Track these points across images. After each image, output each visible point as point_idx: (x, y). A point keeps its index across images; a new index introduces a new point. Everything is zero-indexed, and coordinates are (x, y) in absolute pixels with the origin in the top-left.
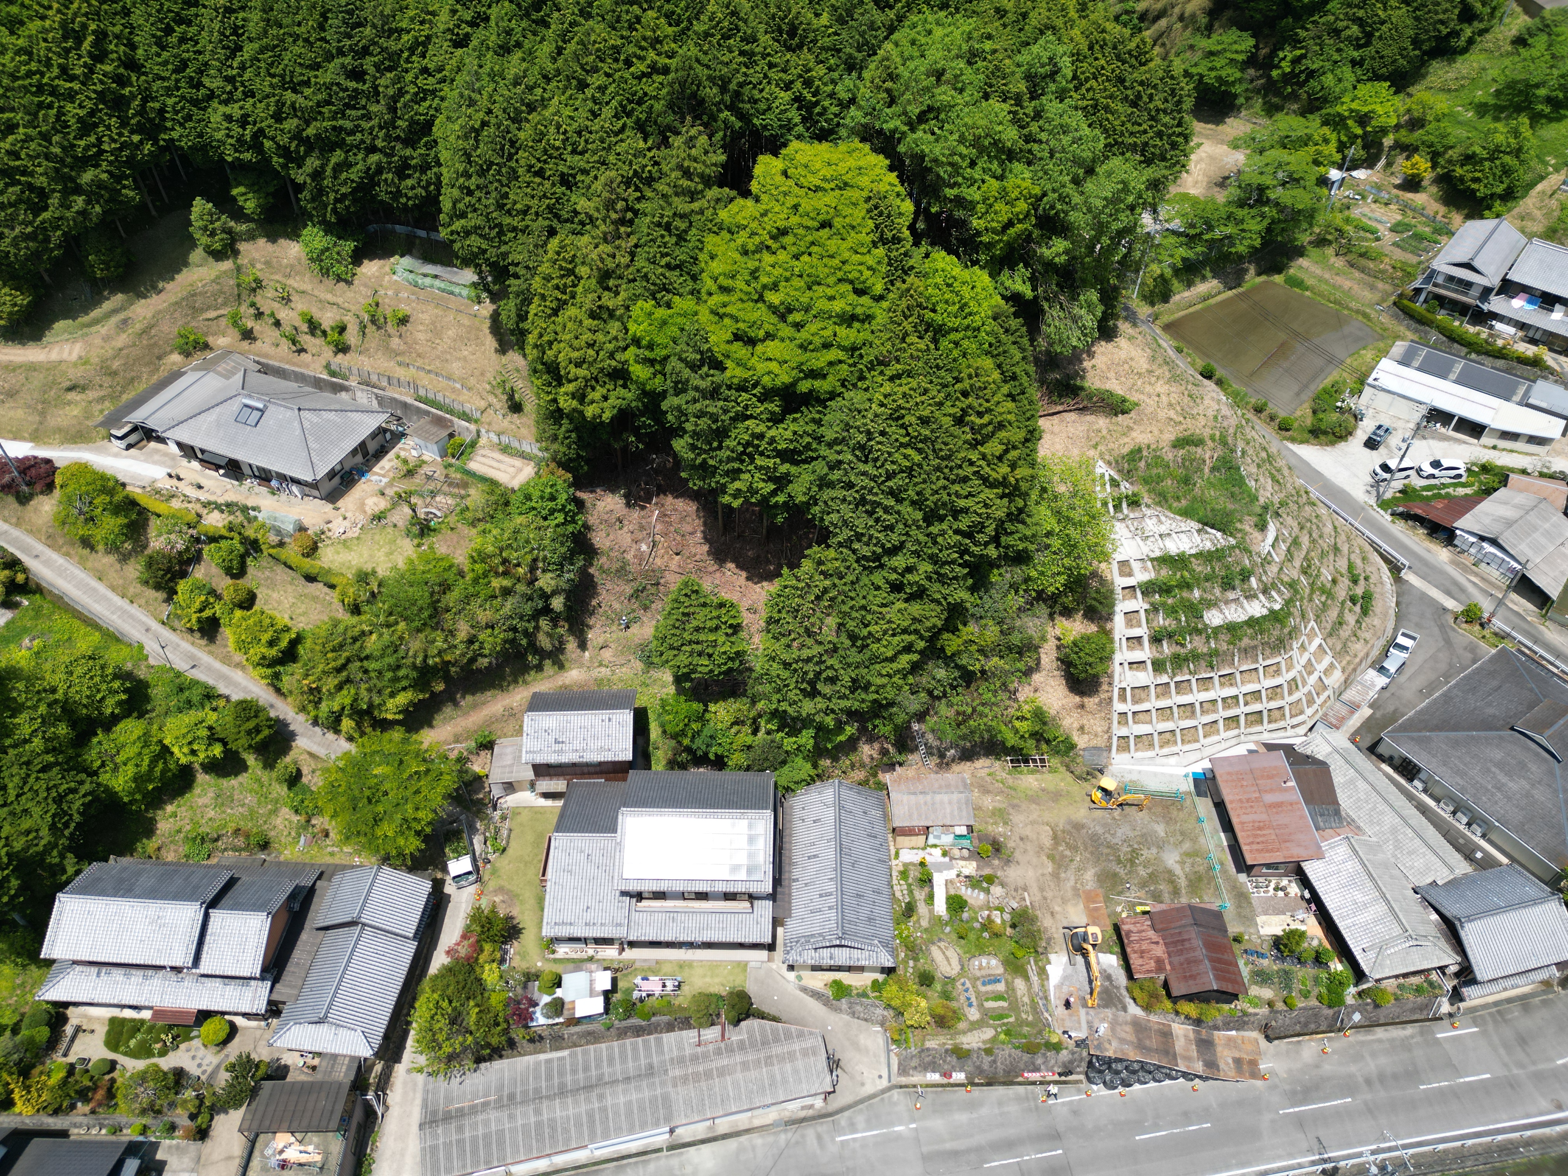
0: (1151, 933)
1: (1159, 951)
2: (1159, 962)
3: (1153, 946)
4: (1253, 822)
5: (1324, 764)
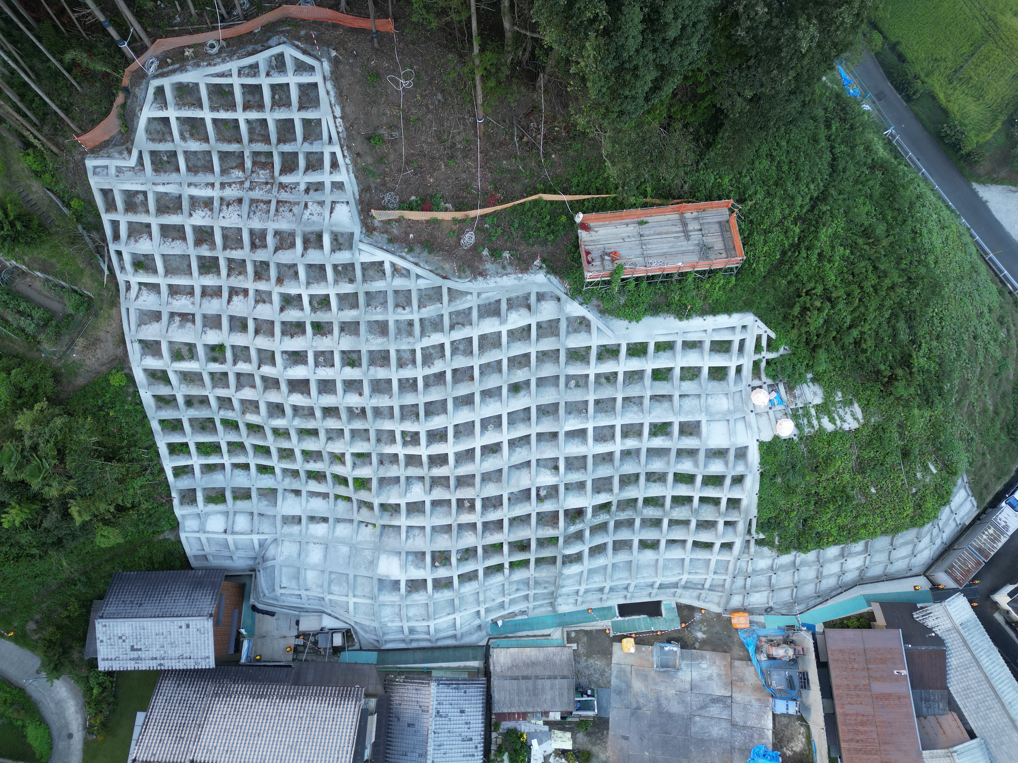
4: (857, 715)
5: (940, 642)
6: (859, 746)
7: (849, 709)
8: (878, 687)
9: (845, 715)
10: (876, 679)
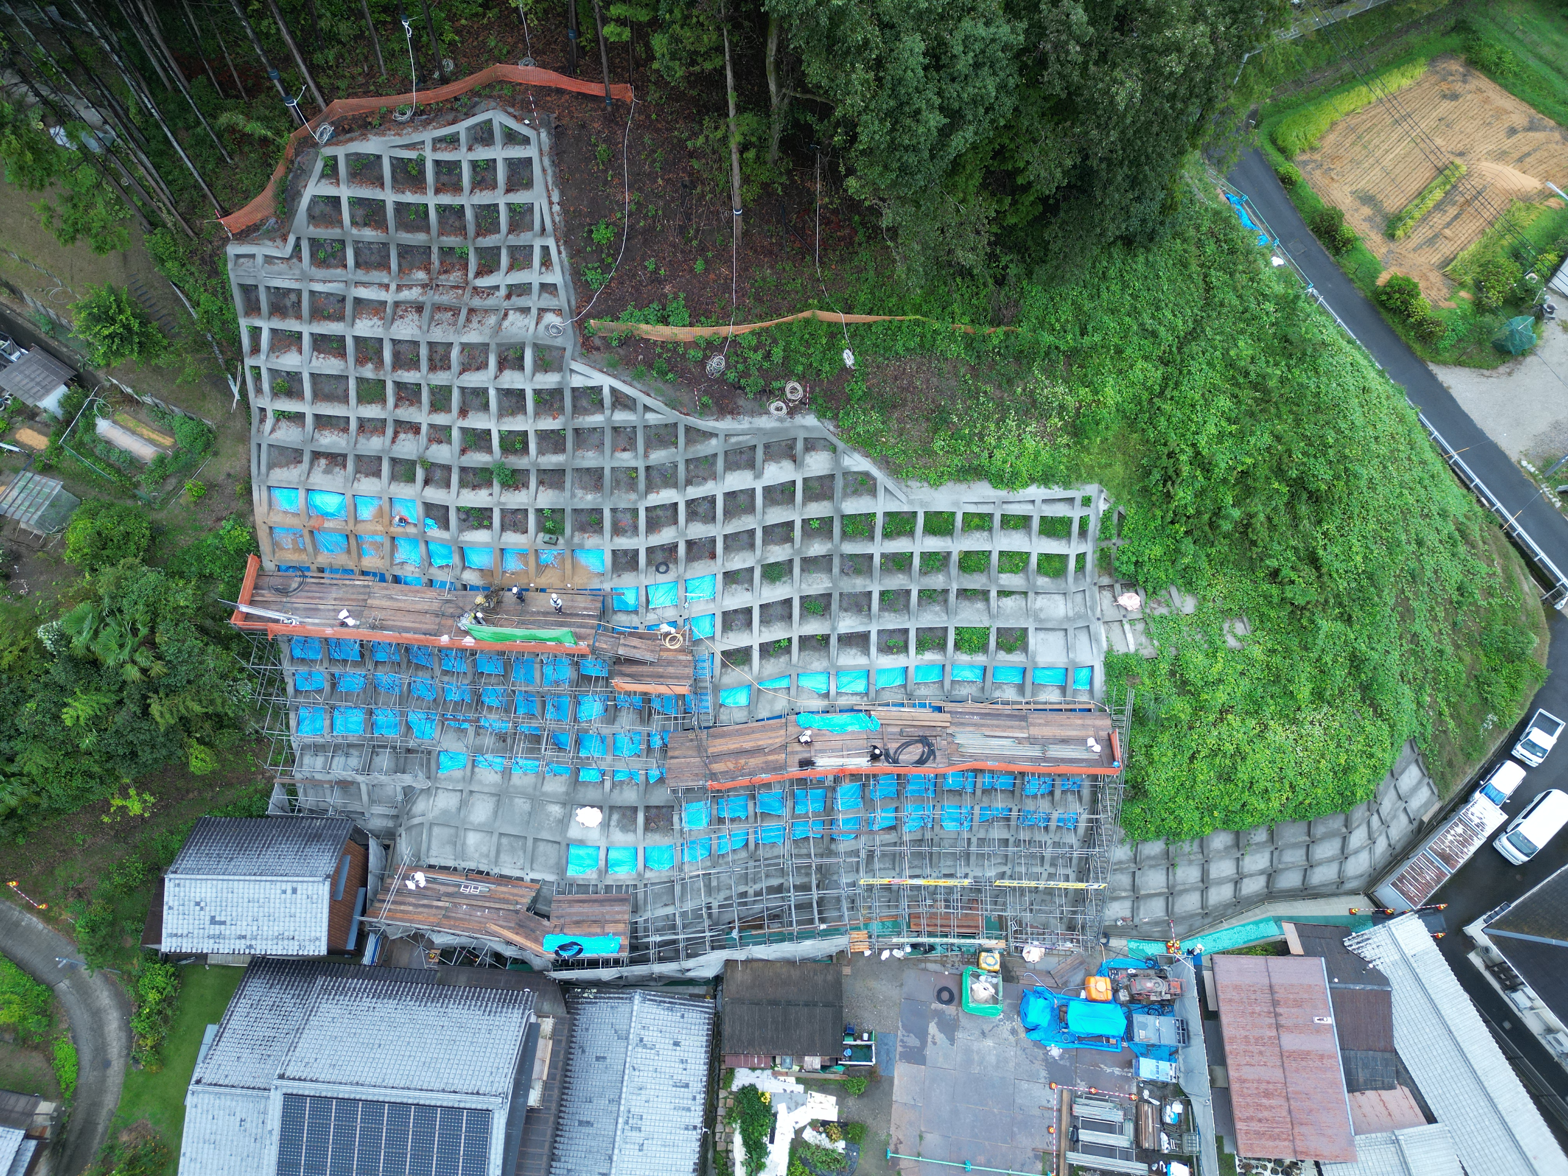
4: (1259, 1081)
5: (1383, 980)
6: (1261, 1127)
7: (1248, 1073)
8: (1291, 1042)
9: (1242, 1081)
10: (1288, 1029)
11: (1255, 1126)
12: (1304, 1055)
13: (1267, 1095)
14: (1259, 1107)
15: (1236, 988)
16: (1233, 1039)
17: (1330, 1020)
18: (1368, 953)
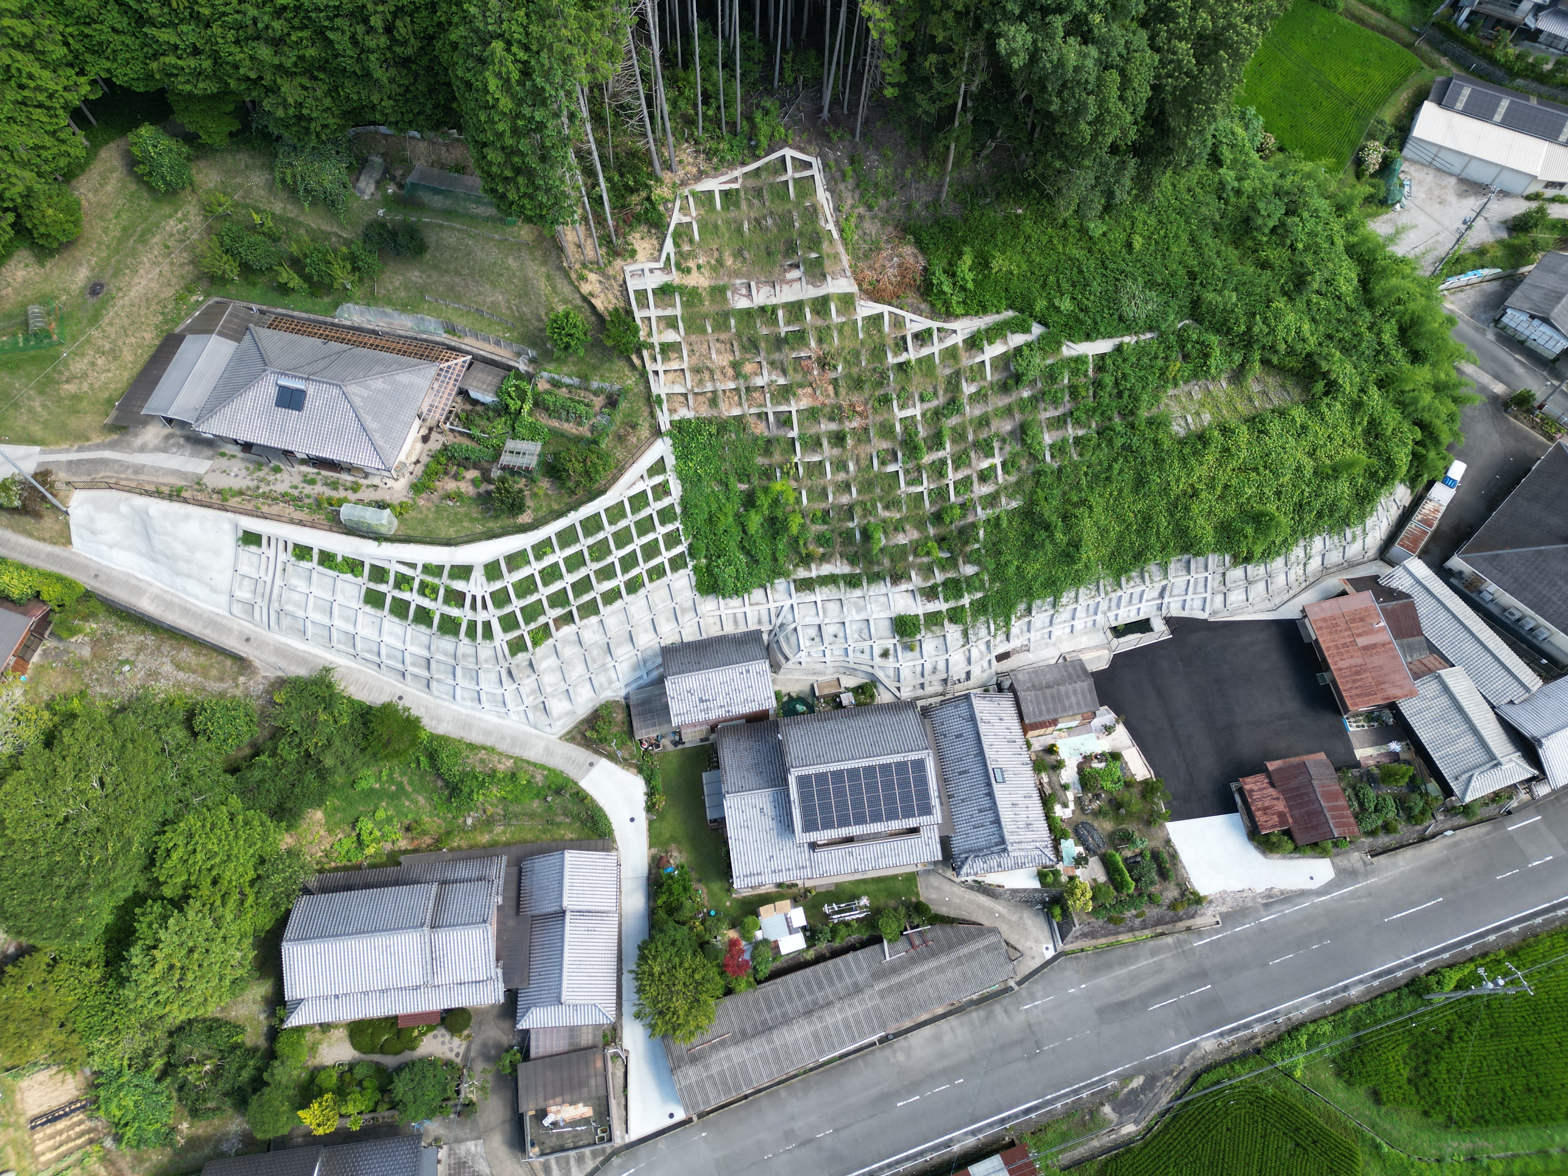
0: (1271, 791)
1: (1281, 806)
2: (1281, 815)
3: (1275, 802)
4: (1352, 667)
5: (1408, 596)
6: (1358, 692)
7: (1342, 664)
8: (1362, 641)
9: (1340, 670)
10: (1360, 635)
11: (1354, 692)
12: (1374, 646)
13: (1357, 673)
14: (1354, 681)
15: (1324, 620)
16: (1328, 649)
17: (1383, 624)
18: (1394, 584)
